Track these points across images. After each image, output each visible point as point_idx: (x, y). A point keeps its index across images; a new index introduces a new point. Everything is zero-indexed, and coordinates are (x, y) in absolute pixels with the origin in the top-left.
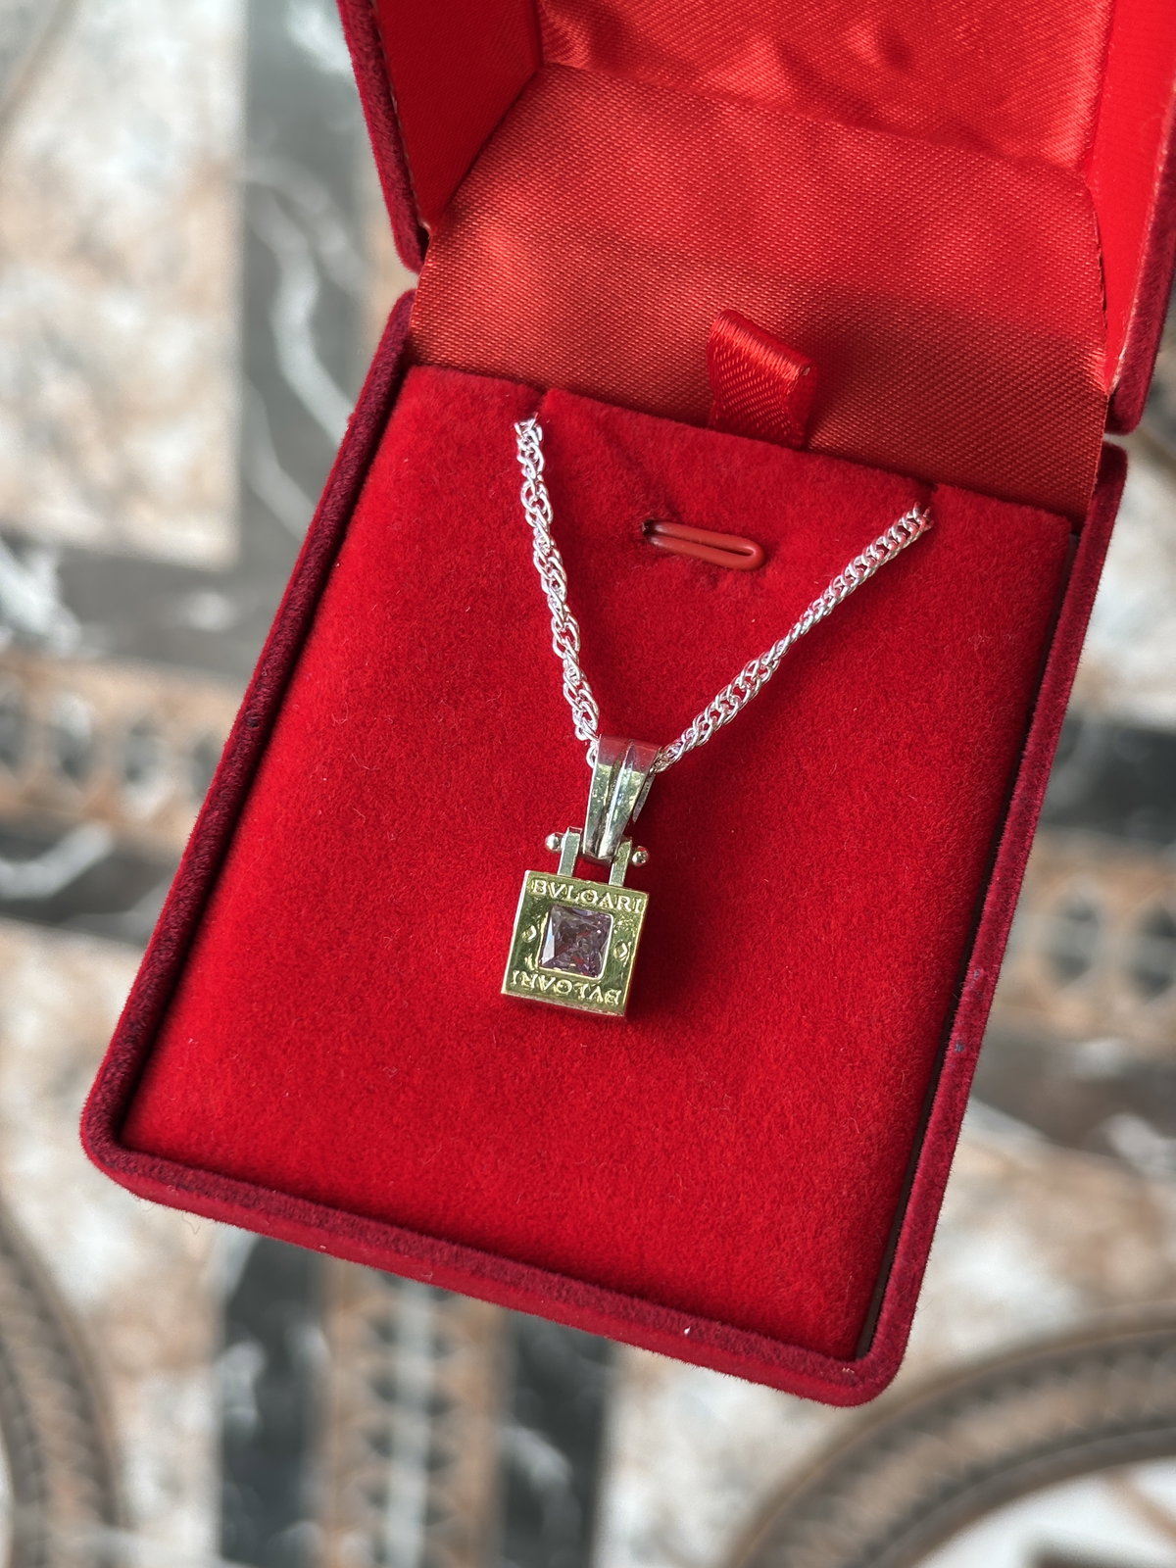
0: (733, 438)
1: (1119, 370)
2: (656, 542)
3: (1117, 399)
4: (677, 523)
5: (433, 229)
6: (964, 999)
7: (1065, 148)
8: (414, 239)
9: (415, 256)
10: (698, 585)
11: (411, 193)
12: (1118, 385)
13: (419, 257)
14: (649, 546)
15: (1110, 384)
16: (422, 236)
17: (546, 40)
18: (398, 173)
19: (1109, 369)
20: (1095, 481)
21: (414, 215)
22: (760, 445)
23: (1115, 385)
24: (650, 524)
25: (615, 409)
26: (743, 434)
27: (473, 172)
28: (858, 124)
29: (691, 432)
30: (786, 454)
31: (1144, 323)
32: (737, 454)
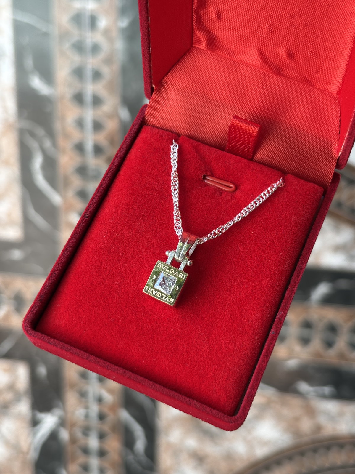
0: (231, 155)
1: (341, 150)
2: (206, 181)
3: (340, 159)
4: (212, 176)
5: (155, 87)
6: (276, 320)
7: (334, 87)
8: (150, 90)
9: (150, 94)
10: (216, 194)
11: (151, 76)
12: (341, 155)
13: (150, 95)
14: (204, 182)
15: (338, 154)
16: (152, 89)
17: (194, 40)
18: (149, 70)
19: (338, 150)
20: (331, 181)
21: (151, 83)
22: (238, 157)
23: (339, 155)
24: (205, 176)
25: (199, 143)
26: (234, 154)
27: (169, 73)
28: (277, 74)
29: (220, 152)
30: (245, 161)
31: (350, 138)
32: (231, 159)
